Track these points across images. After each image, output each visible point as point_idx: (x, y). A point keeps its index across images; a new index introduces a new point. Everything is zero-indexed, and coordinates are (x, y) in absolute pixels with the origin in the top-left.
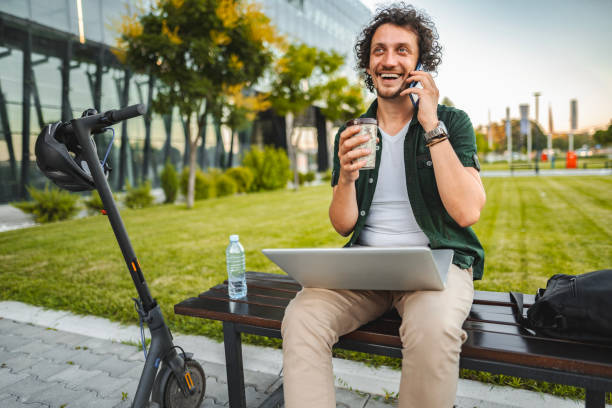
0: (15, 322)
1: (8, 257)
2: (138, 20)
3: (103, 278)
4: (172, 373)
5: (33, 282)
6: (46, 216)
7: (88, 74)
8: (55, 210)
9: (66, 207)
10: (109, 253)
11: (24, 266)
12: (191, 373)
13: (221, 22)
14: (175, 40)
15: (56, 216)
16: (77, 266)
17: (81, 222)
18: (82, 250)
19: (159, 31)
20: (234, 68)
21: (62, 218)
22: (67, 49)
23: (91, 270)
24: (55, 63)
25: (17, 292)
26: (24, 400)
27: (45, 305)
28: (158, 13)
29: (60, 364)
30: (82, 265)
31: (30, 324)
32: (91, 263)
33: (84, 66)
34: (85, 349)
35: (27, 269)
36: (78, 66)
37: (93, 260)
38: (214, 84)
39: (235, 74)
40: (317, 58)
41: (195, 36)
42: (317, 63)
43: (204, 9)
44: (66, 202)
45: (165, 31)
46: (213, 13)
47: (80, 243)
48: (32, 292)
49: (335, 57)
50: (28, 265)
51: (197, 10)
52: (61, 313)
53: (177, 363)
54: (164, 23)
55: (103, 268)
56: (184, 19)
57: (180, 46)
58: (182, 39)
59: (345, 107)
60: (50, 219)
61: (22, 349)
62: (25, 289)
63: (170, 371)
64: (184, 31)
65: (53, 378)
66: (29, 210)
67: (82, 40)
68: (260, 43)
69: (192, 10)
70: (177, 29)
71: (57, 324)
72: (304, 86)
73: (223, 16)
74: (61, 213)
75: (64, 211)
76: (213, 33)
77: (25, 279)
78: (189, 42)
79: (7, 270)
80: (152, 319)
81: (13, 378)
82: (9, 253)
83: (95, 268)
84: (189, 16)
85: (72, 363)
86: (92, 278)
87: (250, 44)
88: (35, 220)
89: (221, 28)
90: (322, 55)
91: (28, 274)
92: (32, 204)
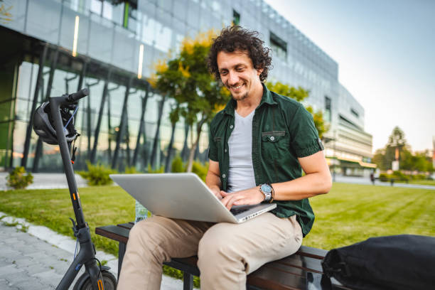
0: (38, 239)
1: (57, 201)
2: (166, 62)
3: (102, 220)
4: (89, 278)
5: (61, 217)
6: (94, 182)
7: (141, 97)
8: (100, 179)
9: (106, 177)
10: (115, 206)
11: (62, 207)
12: (105, 282)
14: (186, 74)
15: (100, 182)
16: (91, 211)
17: (113, 188)
18: (101, 202)
19: (177, 69)
20: (225, 94)
23: (98, 215)
24: (123, 89)
25: (49, 221)
26: (10, 284)
27: (59, 232)
28: (179, 58)
29: (46, 267)
30: (95, 211)
31: (46, 242)
32: (101, 211)
33: (140, 93)
34: (66, 261)
35: (63, 209)
36: (135, 93)
37: (103, 209)
38: (210, 104)
39: (225, 98)
40: (289, 92)
41: (201, 73)
45: (181, 69)
47: (102, 199)
48: (56, 223)
49: (302, 91)
50: (65, 207)
51: (202, 57)
52: (66, 237)
54: (180, 64)
55: (105, 214)
56: (193, 62)
57: (190, 79)
58: (191, 74)
60: (96, 184)
61: (31, 255)
62: (53, 220)
63: (88, 275)
64: (192, 69)
65: (35, 275)
66: (85, 177)
69: (199, 56)
70: (188, 68)
71: (59, 244)
74: (103, 181)
75: (105, 179)
77: (58, 214)
78: (196, 77)
79: (52, 209)
80: (80, 234)
81: (15, 270)
82: (59, 199)
83: (101, 214)
84: (197, 60)
85: (52, 268)
86: (96, 219)
88: (88, 184)
90: (292, 90)
91: (61, 212)
92: (87, 173)
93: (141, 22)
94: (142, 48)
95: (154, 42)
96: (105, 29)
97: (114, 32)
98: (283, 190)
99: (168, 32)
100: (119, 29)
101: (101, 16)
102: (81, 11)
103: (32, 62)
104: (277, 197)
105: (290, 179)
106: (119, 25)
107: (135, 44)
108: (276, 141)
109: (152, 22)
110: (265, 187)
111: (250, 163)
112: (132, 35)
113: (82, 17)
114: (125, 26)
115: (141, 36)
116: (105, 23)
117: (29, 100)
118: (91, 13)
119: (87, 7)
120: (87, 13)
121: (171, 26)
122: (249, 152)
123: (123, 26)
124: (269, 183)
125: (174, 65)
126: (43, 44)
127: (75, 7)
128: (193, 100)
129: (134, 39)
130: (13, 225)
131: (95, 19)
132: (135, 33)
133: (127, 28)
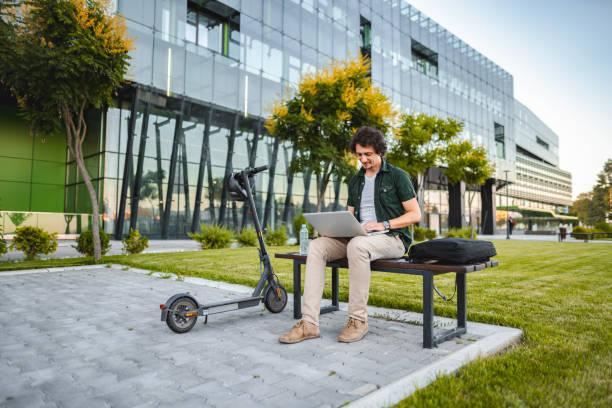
2: (285, 104)
5: (206, 270)
6: (210, 245)
7: (247, 140)
8: (216, 241)
9: (224, 239)
11: (200, 264)
13: (344, 104)
14: (310, 118)
15: (216, 245)
16: (230, 266)
19: (299, 112)
21: (220, 247)
22: (234, 121)
23: (239, 268)
24: (225, 132)
25: (198, 274)
27: (214, 280)
28: (299, 98)
30: (233, 266)
31: (205, 286)
33: (245, 134)
36: (241, 135)
37: (240, 264)
38: (339, 150)
40: (435, 125)
41: (326, 114)
42: (434, 131)
43: (332, 95)
44: (223, 236)
45: (303, 111)
46: (339, 97)
47: (232, 258)
49: (453, 124)
50: (202, 264)
51: (327, 96)
53: (274, 282)
54: (303, 105)
56: (317, 103)
57: (313, 122)
58: (315, 117)
59: (468, 169)
60: (212, 247)
63: (271, 286)
64: (316, 111)
66: (200, 240)
67: (246, 115)
68: (377, 117)
69: (324, 96)
70: (311, 110)
72: (422, 150)
73: (347, 99)
74: (220, 244)
75: (222, 242)
76: (338, 112)
78: (321, 119)
80: (264, 260)
84: (321, 100)
86: (239, 271)
87: (369, 118)
88: (203, 247)
89: (344, 109)
92: (201, 236)
93: (245, 46)
94: (247, 78)
95: (262, 71)
96: (203, 59)
97: (214, 62)
98: (395, 223)
99: (277, 54)
100: (219, 57)
101: (197, 44)
102: (173, 42)
103: (120, 107)
104: (392, 227)
105: (397, 216)
106: (217, 53)
107: (238, 74)
108: (387, 193)
109: (257, 44)
110: (386, 223)
111: (373, 205)
112: (235, 64)
113: (175, 48)
114: (225, 53)
115: (245, 65)
116: (202, 53)
117: (119, 153)
118: (186, 42)
119: (180, 36)
120: (180, 43)
121: (282, 48)
122: (373, 198)
123: (223, 54)
124: (387, 220)
125: (294, 107)
126: (135, 85)
127: (166, 38)
128: (319, 146)
129: (237, 68)
130: (167, 278)
131: (191, 48)
132: (238, 61)
133: (228, 57)
